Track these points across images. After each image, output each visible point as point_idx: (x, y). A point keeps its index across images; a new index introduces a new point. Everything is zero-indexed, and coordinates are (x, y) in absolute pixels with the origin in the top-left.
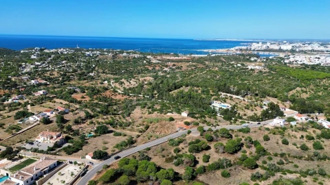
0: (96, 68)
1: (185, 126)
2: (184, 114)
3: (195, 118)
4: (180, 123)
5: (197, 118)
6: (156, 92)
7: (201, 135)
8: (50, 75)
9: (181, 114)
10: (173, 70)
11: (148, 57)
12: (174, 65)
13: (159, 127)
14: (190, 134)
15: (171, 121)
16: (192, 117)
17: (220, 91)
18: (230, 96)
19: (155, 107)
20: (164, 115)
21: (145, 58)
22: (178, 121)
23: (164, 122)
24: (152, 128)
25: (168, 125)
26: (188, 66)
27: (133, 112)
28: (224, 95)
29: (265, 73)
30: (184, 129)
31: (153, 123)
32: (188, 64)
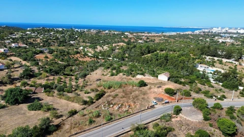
0: (78, 39)
1: (166, 98)
2: (163, 77)
3: (181, 83)
4: (156, 90)
5: (184, 84)
6: (127, 55)
8: (34, 40)
9: (157, 77)
10: (147, 42)
11: (126, 33)
12: (148, 39)
13: (120, 95)
14: (180, 114)
15: (141, 87)
16: (176, 82)
17: (202, 54)
18: (218, 60)
19: (122, 68)
20: (132, 78)
21: (123, 34)
22: (153, 87)
23: (131, 87)
24: (110, 96)
25: (137, 92)
26: (160, 40)
27: (92, 73)
28: (209, 59)
29: (237, 45)
30: (166, 103)
31: (112, 89)
32: (160, 38)
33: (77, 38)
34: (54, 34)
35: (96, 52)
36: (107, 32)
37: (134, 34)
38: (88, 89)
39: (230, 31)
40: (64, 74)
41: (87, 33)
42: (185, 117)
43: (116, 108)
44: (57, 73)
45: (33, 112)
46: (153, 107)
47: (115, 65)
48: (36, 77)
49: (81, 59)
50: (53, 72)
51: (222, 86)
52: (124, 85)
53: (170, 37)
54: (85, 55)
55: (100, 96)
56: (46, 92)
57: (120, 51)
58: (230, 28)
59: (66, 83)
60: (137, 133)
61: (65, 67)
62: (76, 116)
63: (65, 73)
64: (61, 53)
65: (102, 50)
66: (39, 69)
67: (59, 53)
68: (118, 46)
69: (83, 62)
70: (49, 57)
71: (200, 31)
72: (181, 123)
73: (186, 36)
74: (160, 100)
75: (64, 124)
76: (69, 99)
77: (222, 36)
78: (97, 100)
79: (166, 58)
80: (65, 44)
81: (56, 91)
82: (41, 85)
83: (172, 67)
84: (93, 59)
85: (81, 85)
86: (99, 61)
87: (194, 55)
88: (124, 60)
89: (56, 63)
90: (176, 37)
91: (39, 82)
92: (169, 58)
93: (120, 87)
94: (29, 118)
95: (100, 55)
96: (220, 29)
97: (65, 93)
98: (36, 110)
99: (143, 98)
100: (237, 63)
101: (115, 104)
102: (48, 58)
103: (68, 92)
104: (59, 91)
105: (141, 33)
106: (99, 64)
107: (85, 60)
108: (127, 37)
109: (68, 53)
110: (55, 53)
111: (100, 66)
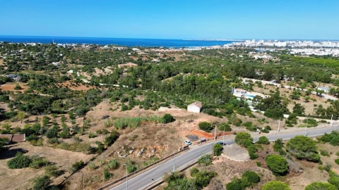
0: (64, 58)
1: (202, 135)
2: (194, 108)
3: (216, 114)
4: (187, 125)
5: (220, 115)
6: (140, 80)
7: (253, 157)
9: (186, 108)
10: (164, 61)
11: (134, 49)
12: (165, 56)
13: (141, 136)
14: (222, 154)
15: (167, 122)
16: (210, 114)
17: (238, 75)
18: (257, 82)
19: (136, 99)
20: (153, 112)
21: (130, 50)
22: (182, 121)
23: (153, 124)
24: (126, 138)
25: (163, 131)
26: (181, 57)
27: (94, 108)
28: (246, 81)
29: (276, 62)
30: (202, 141)
31: (128, 128)
32: (181, 56)
33: (62, 57)
34: (24, 51)
35: (94, 77)
36: (106, 47)
37: (146, 50)
38: (92, 131)
39: (266, 44)
40: (53, 112)
41: (76, 49)
42: (228, 158)
43: (138, 153)
44: (40, 111)
45: (17, 171)
46: (186, 148)
47: (126, 95)
48: (9, 118)
49: (73, 89)
50: (34, 109)
51: (265, 115)
52: (143, 121)
53: (193, 53)
54: (79, 82)
55: (112, 140)
56: (30, 140)
57: (130, 74)
58: (266, 41)
59: (56, 124)
60: (173, 183)
61: (51, 100)
62: (84, 170)
63: (54, 110)
64: (40, 80)
65: (104, 74)
66: (11, 106)
67: (37, 80)
68: (126, 67)
69: (78, 93)
70: (23, 87)
71: (230, 45)
72: (224, 165)
73: (214, 52)
74: (194, 138)
75: (69, 183)
76: (67, 147)
77: (256, 51)
78: (109, 145)
79: (193, 82)
80: (44, 67)
81: (45, 138)
82: (19, 130)
83: (202, 93)
84: (91, 87)
85: (81, 125)
86: (101, 89)
87: (228, 77)
88: (136, 87)
89: (35, 95)
90: (201, 54)
91: (14, 125)
92: (196, 82)
93: (139, 125)
94: (13, 179)
95: (101, 80)
96: (253, 41)
97: (60, 139)
98: (21, 168)
99: (172, 138)
100: (279, 85)
101: (135, 149)
102: (21, 89)
103: (65, 138)
104: (50, 136)
105: (155, 48)
106: (102, 94)
107: (79, 89)
108: (135, 54)
109: (52, 80)
110: (32, 80)
111: (105, 97)
